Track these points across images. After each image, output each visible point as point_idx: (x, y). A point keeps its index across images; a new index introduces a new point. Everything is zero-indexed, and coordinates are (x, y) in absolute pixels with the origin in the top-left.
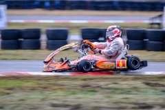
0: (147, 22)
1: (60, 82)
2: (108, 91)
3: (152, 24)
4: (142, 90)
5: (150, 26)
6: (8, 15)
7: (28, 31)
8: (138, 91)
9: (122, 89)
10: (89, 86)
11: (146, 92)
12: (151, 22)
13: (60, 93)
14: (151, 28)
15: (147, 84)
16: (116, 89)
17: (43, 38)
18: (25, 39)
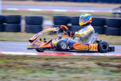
0: (111, 11)
1: (25, 61)
2: (65, 70)
3: (115, 13)
4: (93, 70)
5: (113, 15)
6: (3, 4)
7: (10, 17)
8: (90, 71)
9: (76, 69)
10: (49, 65)
11: (97, 71)
12: (114, 12)
13: (22, 71)
14: (114, 17)
15: (99, 64)
16: (71, 68)
17: (23, 22)
18: (8, 23)
